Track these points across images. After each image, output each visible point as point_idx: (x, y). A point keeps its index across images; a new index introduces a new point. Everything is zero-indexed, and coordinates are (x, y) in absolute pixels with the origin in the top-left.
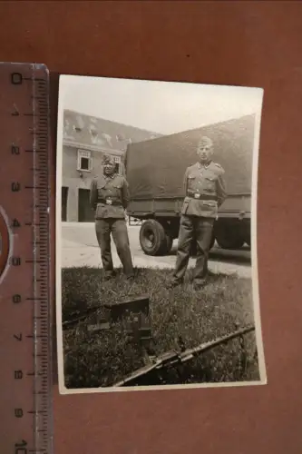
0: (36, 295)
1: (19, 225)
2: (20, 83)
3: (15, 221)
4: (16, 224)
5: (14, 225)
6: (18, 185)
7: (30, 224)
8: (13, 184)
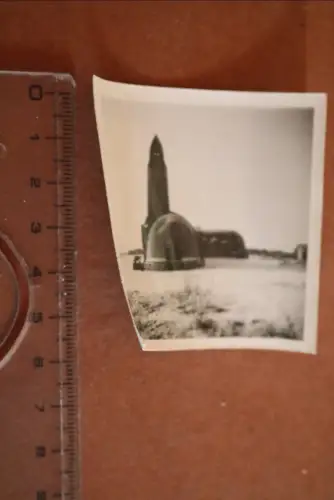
0: (61, 356)
1: (40, 274)
2: (40, 99)
3: (36, 269)
4: (36, 273)
6: (39, 224)
7: (54, 273)
8: (33, 224)
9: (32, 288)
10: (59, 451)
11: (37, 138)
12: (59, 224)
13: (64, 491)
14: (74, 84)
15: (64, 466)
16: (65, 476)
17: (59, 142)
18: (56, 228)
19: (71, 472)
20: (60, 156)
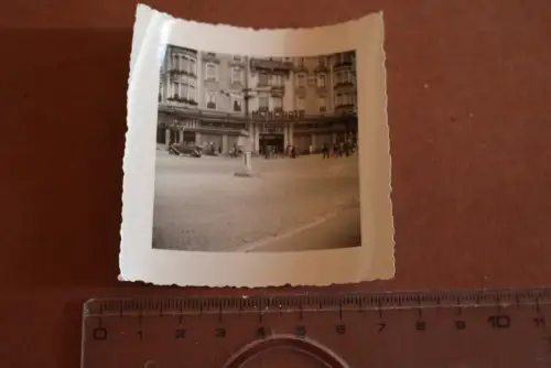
9: (274, 336)
10: (420, 310)
11: (140, 333)
12: (218, 312)
13: (455, 305)
14: (92, 300)
15: (434, 306)
16: (444, 304)
17: (144, 313)
18: (220, 315)
19: (439, 299)
20: (157, 313)
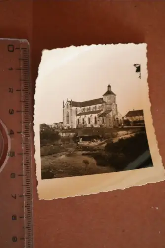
0: (24, 172)
1: (13, 134)
2: (13, 51)
3: (11, 131)
4: (12, 133)
5: (11, 134)
6: (13, 110)
7: (20, 133)
8: (10, 110)
